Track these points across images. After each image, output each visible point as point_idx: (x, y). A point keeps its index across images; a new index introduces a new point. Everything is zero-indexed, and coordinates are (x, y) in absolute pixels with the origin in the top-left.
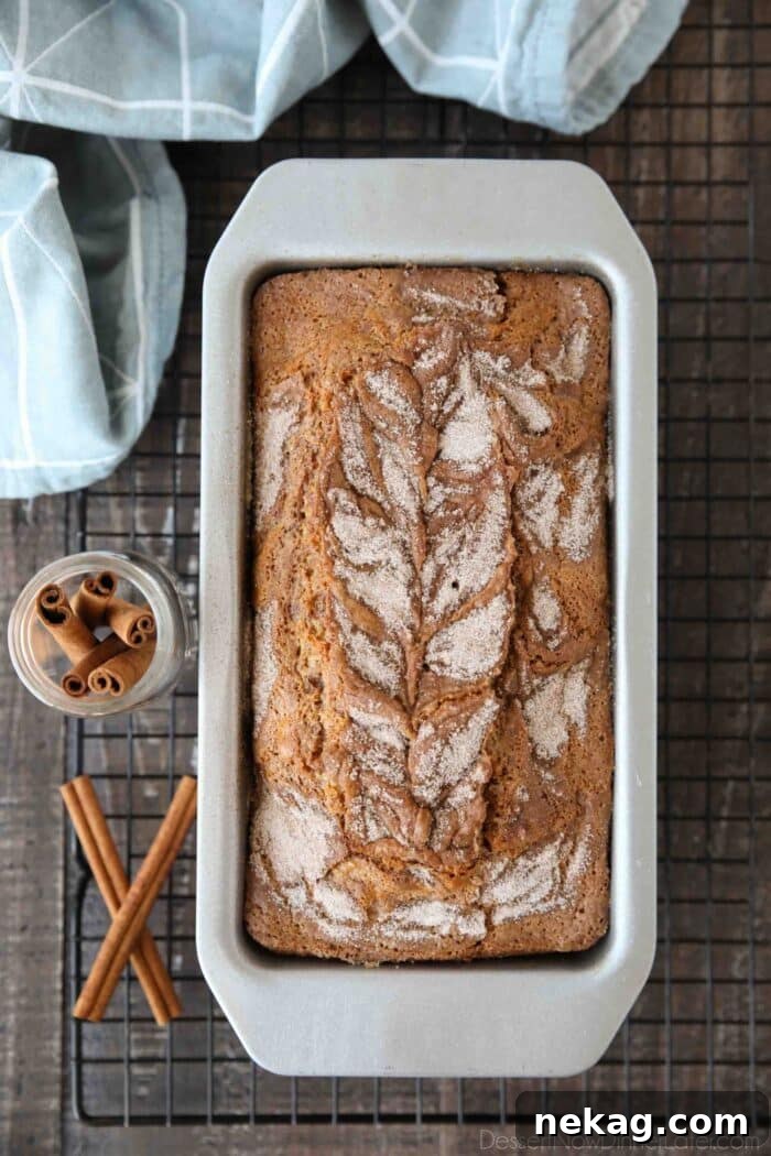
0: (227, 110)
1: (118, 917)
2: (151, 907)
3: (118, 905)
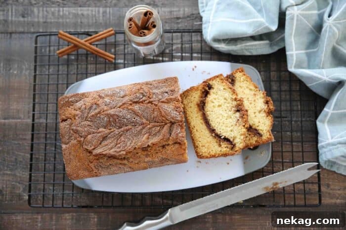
0: (294, 62)
1: (83, 41)
2: (84, 49)
3: (86, 41)
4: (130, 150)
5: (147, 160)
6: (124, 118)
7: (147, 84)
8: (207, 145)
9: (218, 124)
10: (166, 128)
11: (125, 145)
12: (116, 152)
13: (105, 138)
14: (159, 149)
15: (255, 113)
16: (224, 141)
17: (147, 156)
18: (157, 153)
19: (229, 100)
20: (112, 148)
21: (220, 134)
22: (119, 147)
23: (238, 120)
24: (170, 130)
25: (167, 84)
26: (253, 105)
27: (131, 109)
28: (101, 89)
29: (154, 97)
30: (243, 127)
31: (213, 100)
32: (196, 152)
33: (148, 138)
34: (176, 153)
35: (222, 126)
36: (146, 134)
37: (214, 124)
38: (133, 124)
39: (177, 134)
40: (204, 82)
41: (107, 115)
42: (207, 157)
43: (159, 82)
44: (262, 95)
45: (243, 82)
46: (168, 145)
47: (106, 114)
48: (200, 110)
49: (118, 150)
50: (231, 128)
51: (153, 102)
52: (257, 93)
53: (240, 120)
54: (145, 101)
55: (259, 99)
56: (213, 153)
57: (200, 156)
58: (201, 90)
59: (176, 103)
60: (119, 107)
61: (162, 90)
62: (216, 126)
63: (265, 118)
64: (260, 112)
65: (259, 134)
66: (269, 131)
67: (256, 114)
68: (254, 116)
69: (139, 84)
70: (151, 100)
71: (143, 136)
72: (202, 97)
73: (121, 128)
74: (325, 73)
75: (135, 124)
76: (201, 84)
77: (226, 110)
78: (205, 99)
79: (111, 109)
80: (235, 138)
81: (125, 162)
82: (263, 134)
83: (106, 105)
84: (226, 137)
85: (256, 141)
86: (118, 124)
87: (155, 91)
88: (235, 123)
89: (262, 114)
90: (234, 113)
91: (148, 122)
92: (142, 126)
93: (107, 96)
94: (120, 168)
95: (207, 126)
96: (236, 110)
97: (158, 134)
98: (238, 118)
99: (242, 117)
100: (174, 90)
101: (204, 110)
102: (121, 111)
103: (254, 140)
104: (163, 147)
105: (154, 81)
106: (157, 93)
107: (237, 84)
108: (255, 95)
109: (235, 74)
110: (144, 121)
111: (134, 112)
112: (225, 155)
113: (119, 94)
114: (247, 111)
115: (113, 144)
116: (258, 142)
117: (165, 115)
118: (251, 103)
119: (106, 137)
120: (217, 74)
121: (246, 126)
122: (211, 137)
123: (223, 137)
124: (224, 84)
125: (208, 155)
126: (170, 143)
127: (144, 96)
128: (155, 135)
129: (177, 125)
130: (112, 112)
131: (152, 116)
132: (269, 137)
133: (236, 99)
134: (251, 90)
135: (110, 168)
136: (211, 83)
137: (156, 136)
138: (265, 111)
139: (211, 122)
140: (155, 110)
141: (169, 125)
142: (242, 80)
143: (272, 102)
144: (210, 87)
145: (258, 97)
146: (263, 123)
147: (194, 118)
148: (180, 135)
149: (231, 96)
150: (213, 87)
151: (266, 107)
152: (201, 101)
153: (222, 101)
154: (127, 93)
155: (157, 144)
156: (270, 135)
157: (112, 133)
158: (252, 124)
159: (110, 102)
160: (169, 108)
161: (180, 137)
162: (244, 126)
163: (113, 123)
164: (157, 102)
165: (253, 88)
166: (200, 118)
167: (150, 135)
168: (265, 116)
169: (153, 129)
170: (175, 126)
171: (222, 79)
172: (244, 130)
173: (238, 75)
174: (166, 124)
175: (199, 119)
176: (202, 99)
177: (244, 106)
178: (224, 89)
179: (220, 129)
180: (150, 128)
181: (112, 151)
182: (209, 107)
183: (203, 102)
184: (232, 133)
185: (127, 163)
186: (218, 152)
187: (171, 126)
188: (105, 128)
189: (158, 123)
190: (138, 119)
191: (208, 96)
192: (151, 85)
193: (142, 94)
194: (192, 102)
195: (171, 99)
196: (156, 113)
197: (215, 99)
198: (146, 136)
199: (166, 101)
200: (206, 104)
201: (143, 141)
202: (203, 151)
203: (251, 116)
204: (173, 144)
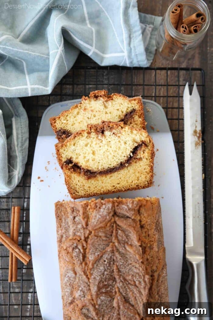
0: (41, 87)
4: (145, 269)
5: (156, 249)
6: (103, 274)
7: (60, 241)
8: (138, 175)
9: (115, 158)
10: (121, 223)
11: (137, 275)
12: (145, 288)
13: (126, 300)
14: (144, 233)
15: (106, 113)
16: (136, 154)
17: (151, 248)
18: (149, 235)
19: (89, 141)
20: (140, 292)
21: (127, 157)
22: (140, 282)
23: (114, 133)
24: (122, 217)
25: (64, 217)
26: (97, 114)
27: (93, 265)
28: (61, 300)
29: (78, 234)
30: (124, 129)
31: (86, 160)
32: (144, 188)
33: (131, 245)
34: (150, 212)
35: (118, 154)
36: (125, 248)
37: (114, 163)
38: (112, 263)
39: (129, 209)
40: (62, 168)
41: (98, 295)
42: (152, 176)
43: (60, 225)
44: (87, 102)
45: (67, 121)
46: (140, 221)
47: (97, 298)
48: (95, 177)
49: (143, 284)
50: (122, 143)
51: (86, 236)
52: (83, 106)
53: (114, 131)
54: (83, 246)
55: (91, 106)
56: (148, 169)
57: (150, 184)
58: (72, 173)
59: (89, 207)
60: (89, 279)
61: (70, 223)
62: (117, 160)
63: (114, 103)
64: (105, 107)
65: (131, 113)
66: (130, 101)
67: (108, 112)
68: (110, 114)
69: (60, 252)
70: (83, 238)
71: (129, 251)
72: (80, 173)
73: (115, 278)
74: (54, 51)
75: (112, 261)
76: (64, 171)
77: (100, 147)
78: (83, 168)
79: (90, 289)
80: (134, 141)
81: (156, 275)
82: (132, 108)
83: (84, 297)
84: (132, 150)
85: (140, 117)
86: (110, 282)
87: (71, 232)
88: (117, 138)
89: (109, 105)
90: (105, 137)
91: (111, 244)
92: (115, 252)
93: (72, 293)
94: (162, 282)
95: (115, 171)
96: (101, 134)
97: (127, 233)
98: (112, 133)
99: (111, 129)
100: (73, 208)
101: (95, 172)
102: (95, 278)
103: (137, 119)
104: (142, 227)
105: (58, 231)
106: (75, 230)
107: (69, 128)
108: (85, 109)
109: (56, 129)
110: (109, 249)
111: (96, 261)
112: (153, 155)
113: (72, 279)
114: (103, 122)
115: (135, 290)
116: (141, 115)
117: (104, 223)
118: (95, 116)
119: (124, 298)
120: (54, 151)
121: (122, 126)
122: (129, 168)
123: (131, 154)
124: (68, 144)
125: (149, 175)
126: (139, 218)
127: (76, 247)
128: (127, 236)
129: (118, 209)
130: (94, 289)
131: (104, 239)
132: (137, 102)
133: (89, 133)
134: (78, 113)
135: (162, 294)
136: (64, 160)
137: (129, 236)
138: (106, 101)
139: (112, 166)
140: (96, 234)
141: (117, 218)
142: (65, 122)
143: (96, 91)
144: (69, 161)
145: (88, 106)
146: (120, 106)
147: (103, 185)
148: (130, 206)
149: (84, 138)
150: (69, 158)
151: (101, 98)
152: (84, 174)
153: (88, 149)
154: (70, 267)
155: (139, 235)
156: (135, 100)
157: (121, 290)
158: (119, 118)
159: (81, 291)
160: (96, 217)
161: (133, 205)
162: (122, 128)
163: (108, 288)
164: (86, 230)
165: (76, 111)
166: (104, 178)
167: (127, 243)
168: (112, 102)
169: (120, 238)
170: (118, 211)
171: (62, 146)
172: (127, 128)
173: (59, 125)
174: (115, 222)
175: (106, 179)
176: (82, 173)
177: (98, 124)
178: (74, 145)
179: (121, 156)
180: (119, 242)
181: (143, 292)
182: (93, 166)
183: (86, 172)
184: (128, 143)
185: (158, 272)
186: (148, 162)
187: (118, 216)
188: (113, 299)
189: (112, 232)
190: (106, 257)
191: (79, 165)
192: (62, 236)
193: (73, 249)
194: (84, 185)
195: (84, 213)
196: (100, 234)
197: (85, 157)
198: (128, 248)
199: (86, 220)
200: (90, 169)
201: (134, 251)
202: (143, 179)
203: (109, 118)
204: (140, 215)
